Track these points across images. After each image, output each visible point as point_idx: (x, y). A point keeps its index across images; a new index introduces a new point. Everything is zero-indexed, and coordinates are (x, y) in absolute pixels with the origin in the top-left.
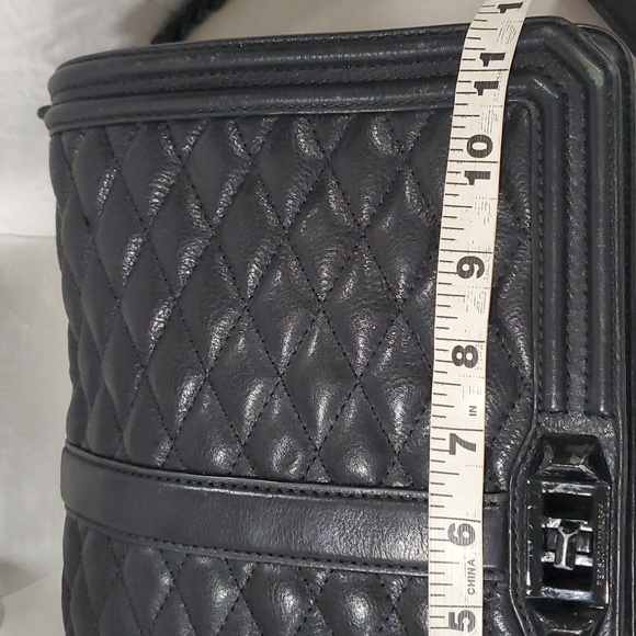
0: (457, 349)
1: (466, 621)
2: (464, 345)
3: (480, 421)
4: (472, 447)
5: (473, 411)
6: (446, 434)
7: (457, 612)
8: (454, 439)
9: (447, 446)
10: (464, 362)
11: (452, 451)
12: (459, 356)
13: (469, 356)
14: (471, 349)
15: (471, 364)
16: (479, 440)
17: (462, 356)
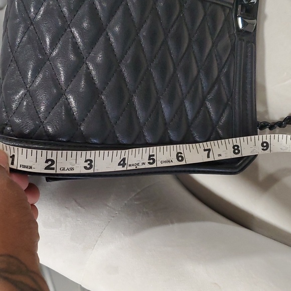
0: (238, 146)
1: (151, 161)
2: (240, 149)
3: (217, 158)
4: (208, 157)
5: (220, 155)
6: (209, 147)
7: (155, 157)
8: (209, 150)
9: (206, 148)
10: (235, 150)
11: (205, 150)
12: (236, 148)
13: (237, 151)
14: (239, 151)
15: (234, 152)
16: (211, 159)
17: (236, 149)
